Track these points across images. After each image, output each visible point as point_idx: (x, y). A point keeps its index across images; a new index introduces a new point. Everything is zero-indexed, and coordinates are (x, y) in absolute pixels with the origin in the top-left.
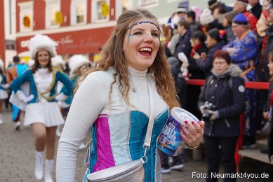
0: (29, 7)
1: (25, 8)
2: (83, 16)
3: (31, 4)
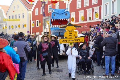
0: (74, 14)
1: (72, 14)
2: (91, 17)
3: (74, 13)
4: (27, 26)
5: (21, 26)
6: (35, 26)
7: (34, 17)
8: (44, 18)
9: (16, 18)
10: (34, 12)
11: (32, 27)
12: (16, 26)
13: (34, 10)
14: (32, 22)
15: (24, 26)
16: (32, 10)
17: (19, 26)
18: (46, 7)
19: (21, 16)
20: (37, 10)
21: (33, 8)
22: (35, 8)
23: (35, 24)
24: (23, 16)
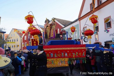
4: (19, 46)
5: (16, 46)
6: (24, 46)
7: (24, 41)
9: (13, 41)
11: (22, 46)
12: (13, 47)
13: (24, 37)
14: (22, 43)
15: (18, 46)
16: (23, 37)
17: (15, 46)
20: (26, 37)
21: (23, 36)
22: (24, 36)
23: (25, 45)
24: (17, 40)
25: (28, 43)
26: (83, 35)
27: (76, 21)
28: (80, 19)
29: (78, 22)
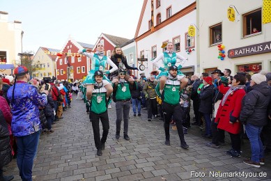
5: (47, 74)
7: (59, 67)
8: (68, 67)
9: (41, 67)
10: (58, 62)
11: (57, 75)
14: (57, 71)
15: (49, 74)
16: (56, 60)
17: (45, 74)
18: (69, 59)
19: (46, 66)
20: (61, 60)
22: (59, 59)
23: (60, 72)
24: (48, 66)
25: (65, 70)
26: (140, 62)
27: (132, 41)
28: (137, 39)
29: (134, 44)
